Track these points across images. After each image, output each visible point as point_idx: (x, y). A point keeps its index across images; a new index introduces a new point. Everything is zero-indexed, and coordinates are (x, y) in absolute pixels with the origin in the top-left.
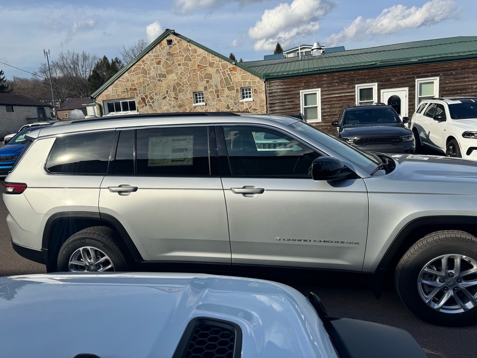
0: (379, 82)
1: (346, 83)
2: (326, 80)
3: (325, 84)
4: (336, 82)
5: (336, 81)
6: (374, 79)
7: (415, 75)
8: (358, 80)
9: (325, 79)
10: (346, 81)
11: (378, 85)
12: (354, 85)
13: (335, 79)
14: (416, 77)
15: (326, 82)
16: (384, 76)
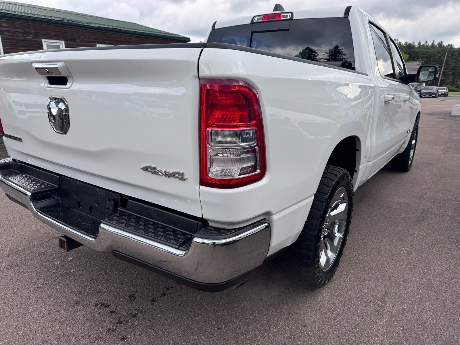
0: (65, 41)
1: (31, 36)
2: (6, 27)
3: (6, 31)
4: (19, 32)
5: (19, 30)
6: (60, 37)
7: (95, 41)
8: (44, 34)
9: (4, 24)
10: (31, 33)
11: (65, 44)
12: (41, 39)
13: (18, 28)
14: (97, 42)
15: (6, 29)
16: (70, 36)
